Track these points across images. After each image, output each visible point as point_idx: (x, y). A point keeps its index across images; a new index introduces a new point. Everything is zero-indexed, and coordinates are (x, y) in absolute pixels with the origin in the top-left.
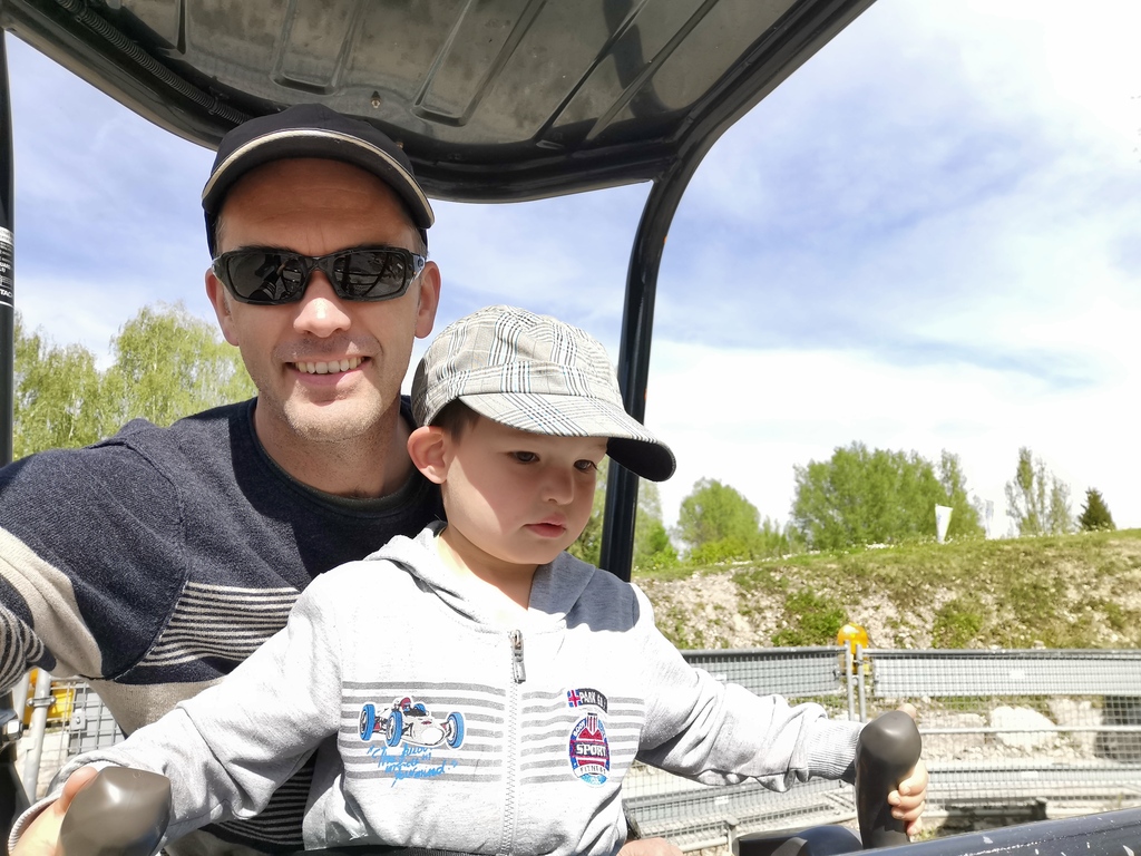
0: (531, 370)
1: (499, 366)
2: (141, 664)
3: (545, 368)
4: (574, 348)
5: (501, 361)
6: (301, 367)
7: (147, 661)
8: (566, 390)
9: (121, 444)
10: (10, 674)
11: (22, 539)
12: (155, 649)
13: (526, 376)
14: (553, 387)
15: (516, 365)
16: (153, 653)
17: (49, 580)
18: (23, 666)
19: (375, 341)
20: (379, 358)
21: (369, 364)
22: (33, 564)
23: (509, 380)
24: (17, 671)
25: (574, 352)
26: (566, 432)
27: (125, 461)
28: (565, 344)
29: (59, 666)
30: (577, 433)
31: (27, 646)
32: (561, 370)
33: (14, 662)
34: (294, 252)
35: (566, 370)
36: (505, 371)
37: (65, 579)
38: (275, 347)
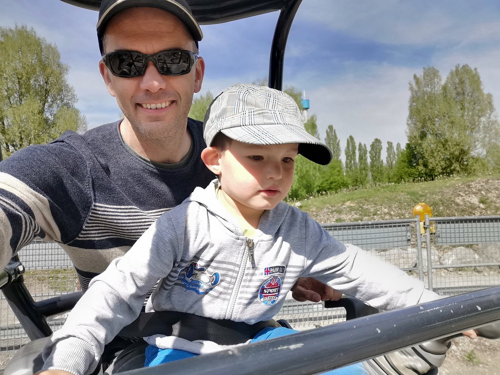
0: (255, 113)
1: (239, 113)
2: (77, 239)
3: (261, 112)
4: (277, 100)
5: (240, 111)
6: (144, 106)
7: (80, 237)
8: (272, 121)
9: (63, 141)
10: (28, 239)
11: (26, 183)
12: (83, 232)
13: (252, 116)
14: (266, 121)
15: (247, 112)
16: (82, 234)
17: (39, 200)
18: (33, 235)
19: (177, 94)
20: (179, 101)
21: (174, 104)
22: (32, 193)
23: (244, 119)
24: (31, 237)
25: (277, 102)
26: (272, 142)
27: (66, 149)
28: (272, 99)
29: (47, 237)
30: (277, 143)
31: (33, 227)
32: (270, 112)
33: (29, 234)
34: (140, 53)
35: (272, 112)
36: (242, 115)
37: (45, 199)
38: (132, 97)
